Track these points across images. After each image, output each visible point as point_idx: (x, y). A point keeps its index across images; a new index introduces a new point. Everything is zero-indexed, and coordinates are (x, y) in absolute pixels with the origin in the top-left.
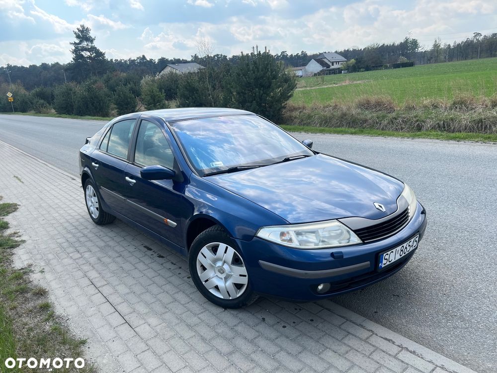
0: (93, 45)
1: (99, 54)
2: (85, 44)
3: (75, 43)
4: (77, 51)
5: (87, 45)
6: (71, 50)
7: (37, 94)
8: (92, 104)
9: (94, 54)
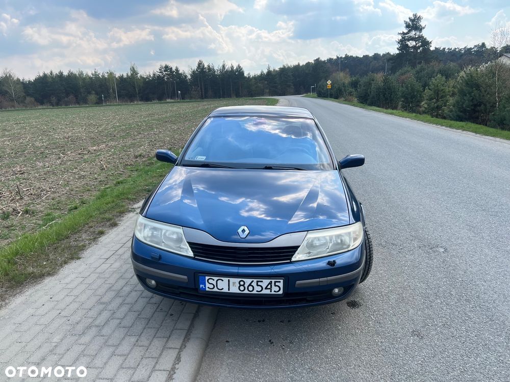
0: (421, 34)
1: (426, 43)
2: (413, 33)
3: (404, 33)
4: (403, 41)
5: (415, 34)
6: (398, 41)
7: (352, 83)
8: (384, 96)
9: (420, 44)
